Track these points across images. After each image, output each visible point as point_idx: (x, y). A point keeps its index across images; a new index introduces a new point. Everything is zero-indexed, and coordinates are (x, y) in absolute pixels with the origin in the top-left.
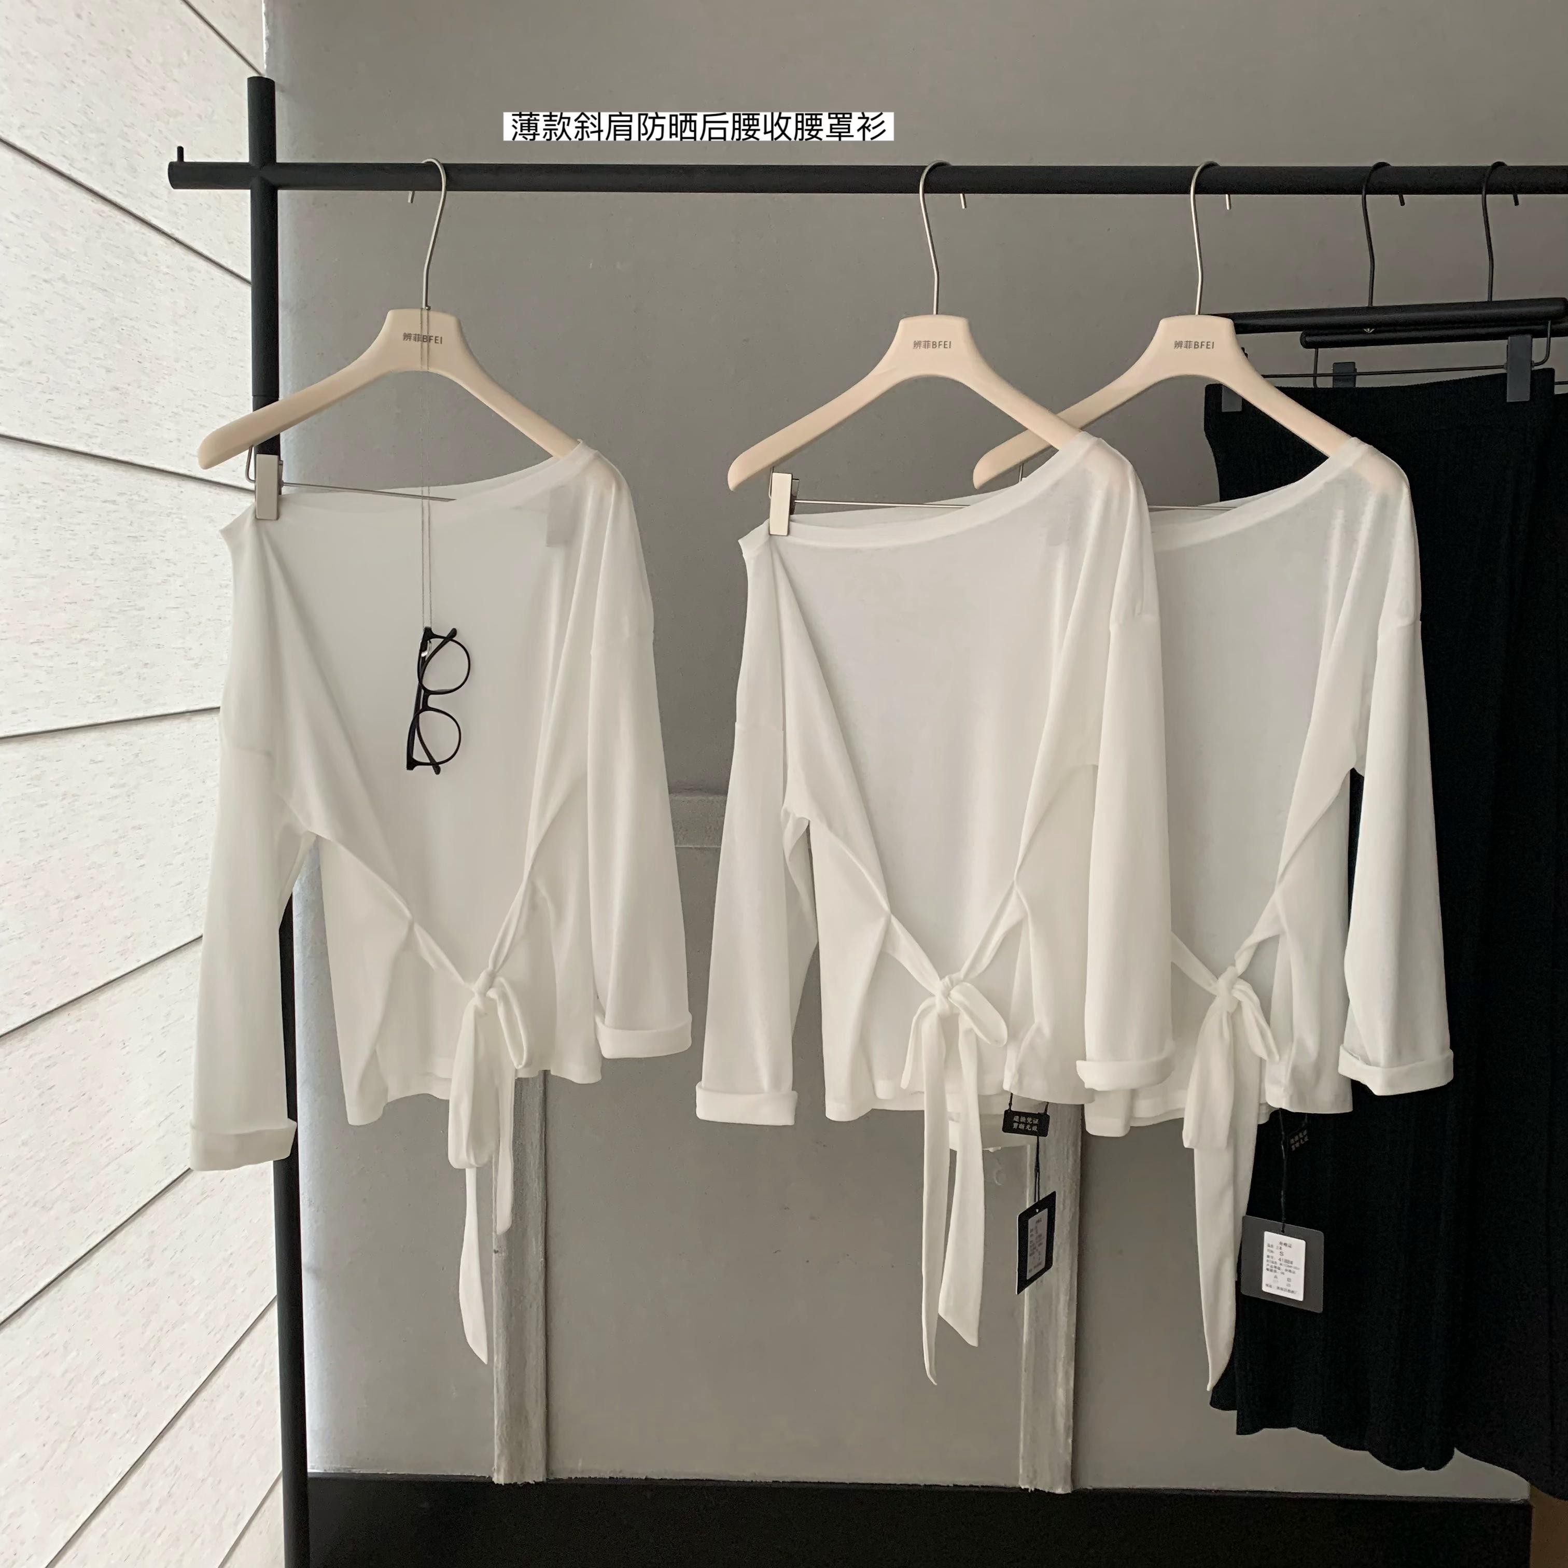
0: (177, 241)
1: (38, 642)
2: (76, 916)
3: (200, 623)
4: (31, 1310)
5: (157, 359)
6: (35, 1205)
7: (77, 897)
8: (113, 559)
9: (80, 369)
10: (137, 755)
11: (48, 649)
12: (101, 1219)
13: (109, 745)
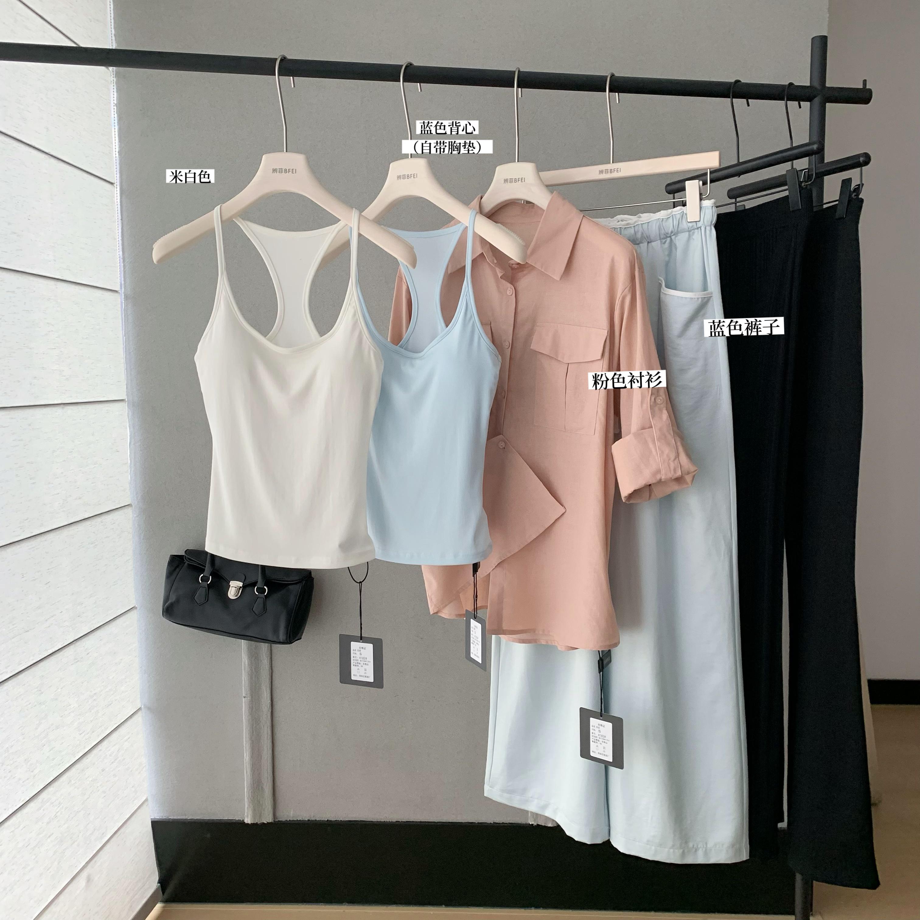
3: (69, 357)
5: (40, 218)
10: (30, 425)
12: (9, 666)
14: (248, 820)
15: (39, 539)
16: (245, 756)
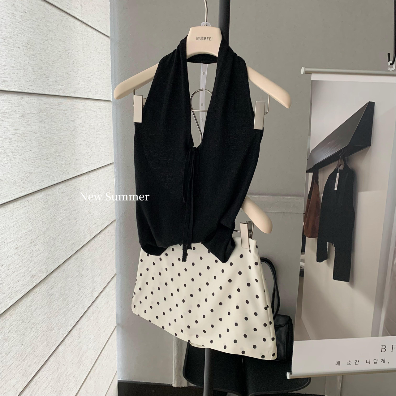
0: (83, 23)
1: (47, 159)
2: (58, 241)
3: (91, 144)
4: (48, 362)
5: (78, 62)
6: (49, 330)
7: (58, 236)
8: (67, 128)
9: (56, 68)
10: (75, 188)
11: (49, 160)
12: (66, 329)
13: (67, 187)
14: (174, 385)
15: (79, 253)
16: (174, 353)
